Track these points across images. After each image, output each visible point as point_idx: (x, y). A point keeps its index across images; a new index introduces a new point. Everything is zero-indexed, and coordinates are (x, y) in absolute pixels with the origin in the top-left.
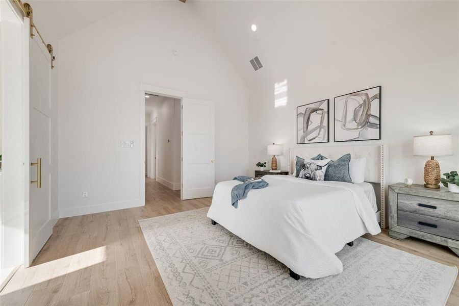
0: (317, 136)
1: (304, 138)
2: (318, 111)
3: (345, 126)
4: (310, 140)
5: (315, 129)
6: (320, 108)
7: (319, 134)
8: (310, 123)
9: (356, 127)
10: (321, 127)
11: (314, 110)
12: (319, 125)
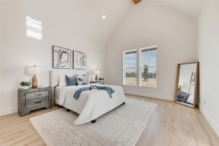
0: (66, 65)
1: (58, 65)
2: (66, 53)
3: (77, 63)
4: (62, 67)
5: (65, 62)
6: (67, 52)
7: (67, 64)
8: (62, 58)
9: (80, 65)
10: (68, 61)
11: (64, 52)
12: (67, 60)
